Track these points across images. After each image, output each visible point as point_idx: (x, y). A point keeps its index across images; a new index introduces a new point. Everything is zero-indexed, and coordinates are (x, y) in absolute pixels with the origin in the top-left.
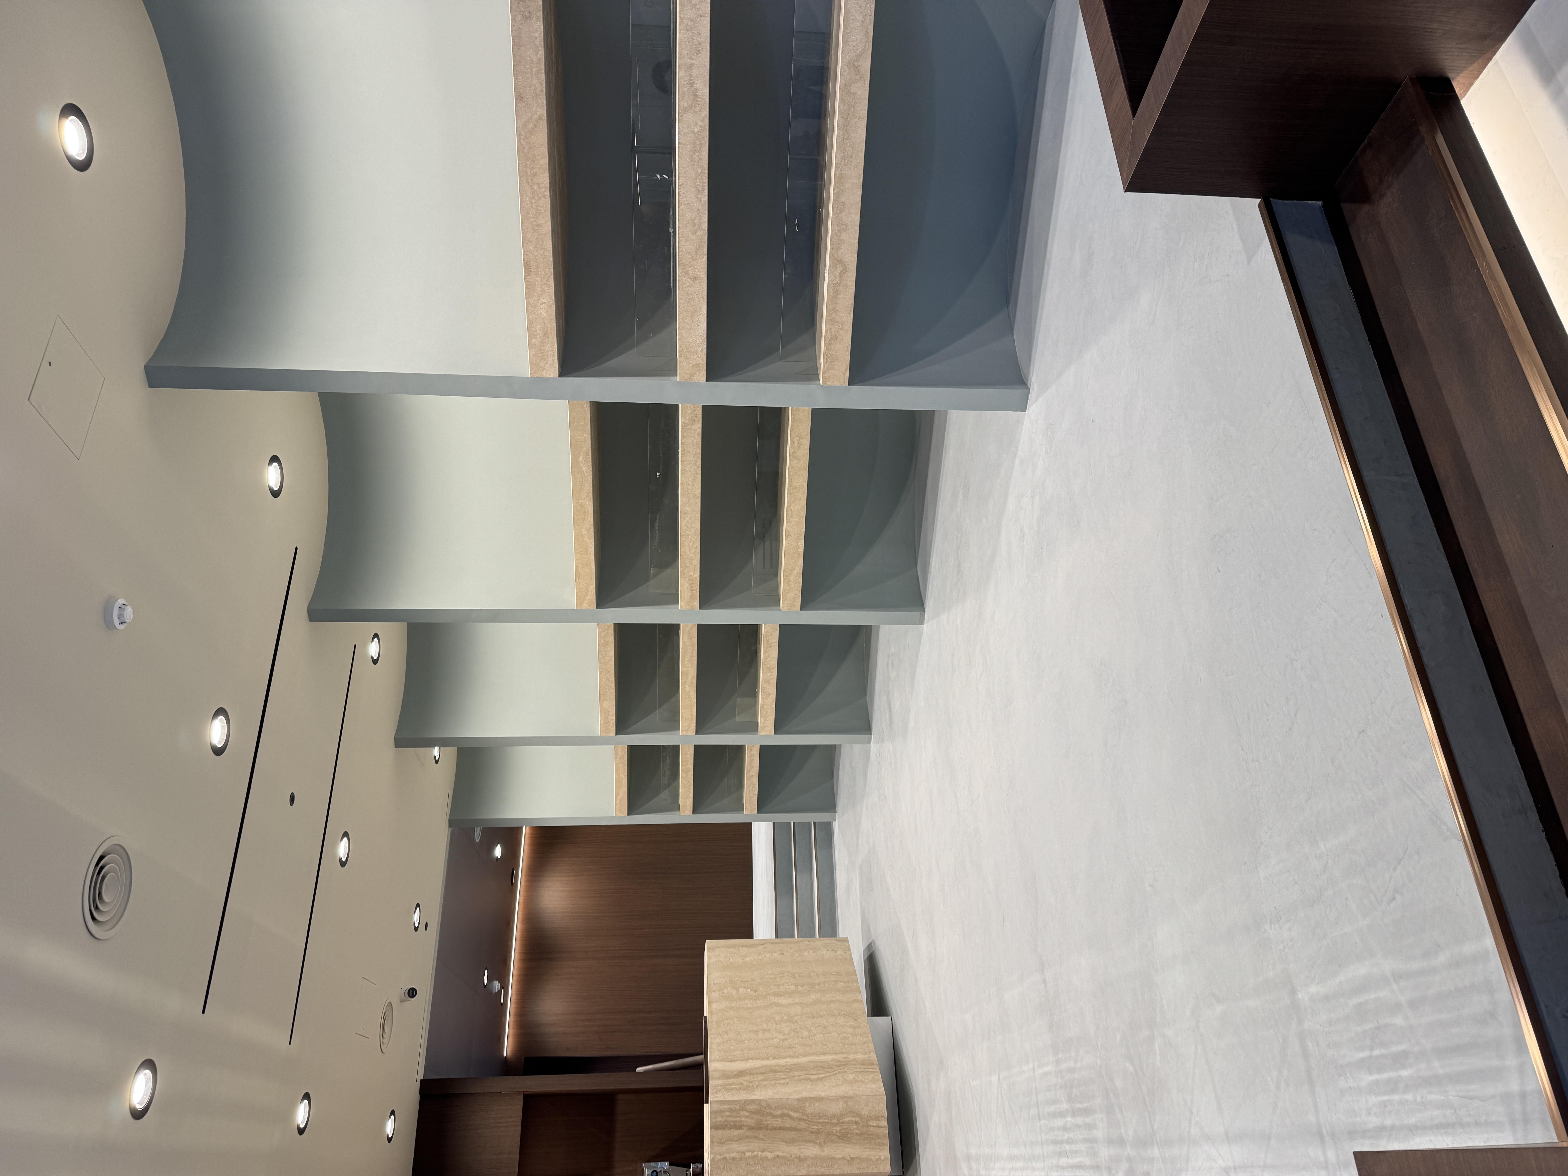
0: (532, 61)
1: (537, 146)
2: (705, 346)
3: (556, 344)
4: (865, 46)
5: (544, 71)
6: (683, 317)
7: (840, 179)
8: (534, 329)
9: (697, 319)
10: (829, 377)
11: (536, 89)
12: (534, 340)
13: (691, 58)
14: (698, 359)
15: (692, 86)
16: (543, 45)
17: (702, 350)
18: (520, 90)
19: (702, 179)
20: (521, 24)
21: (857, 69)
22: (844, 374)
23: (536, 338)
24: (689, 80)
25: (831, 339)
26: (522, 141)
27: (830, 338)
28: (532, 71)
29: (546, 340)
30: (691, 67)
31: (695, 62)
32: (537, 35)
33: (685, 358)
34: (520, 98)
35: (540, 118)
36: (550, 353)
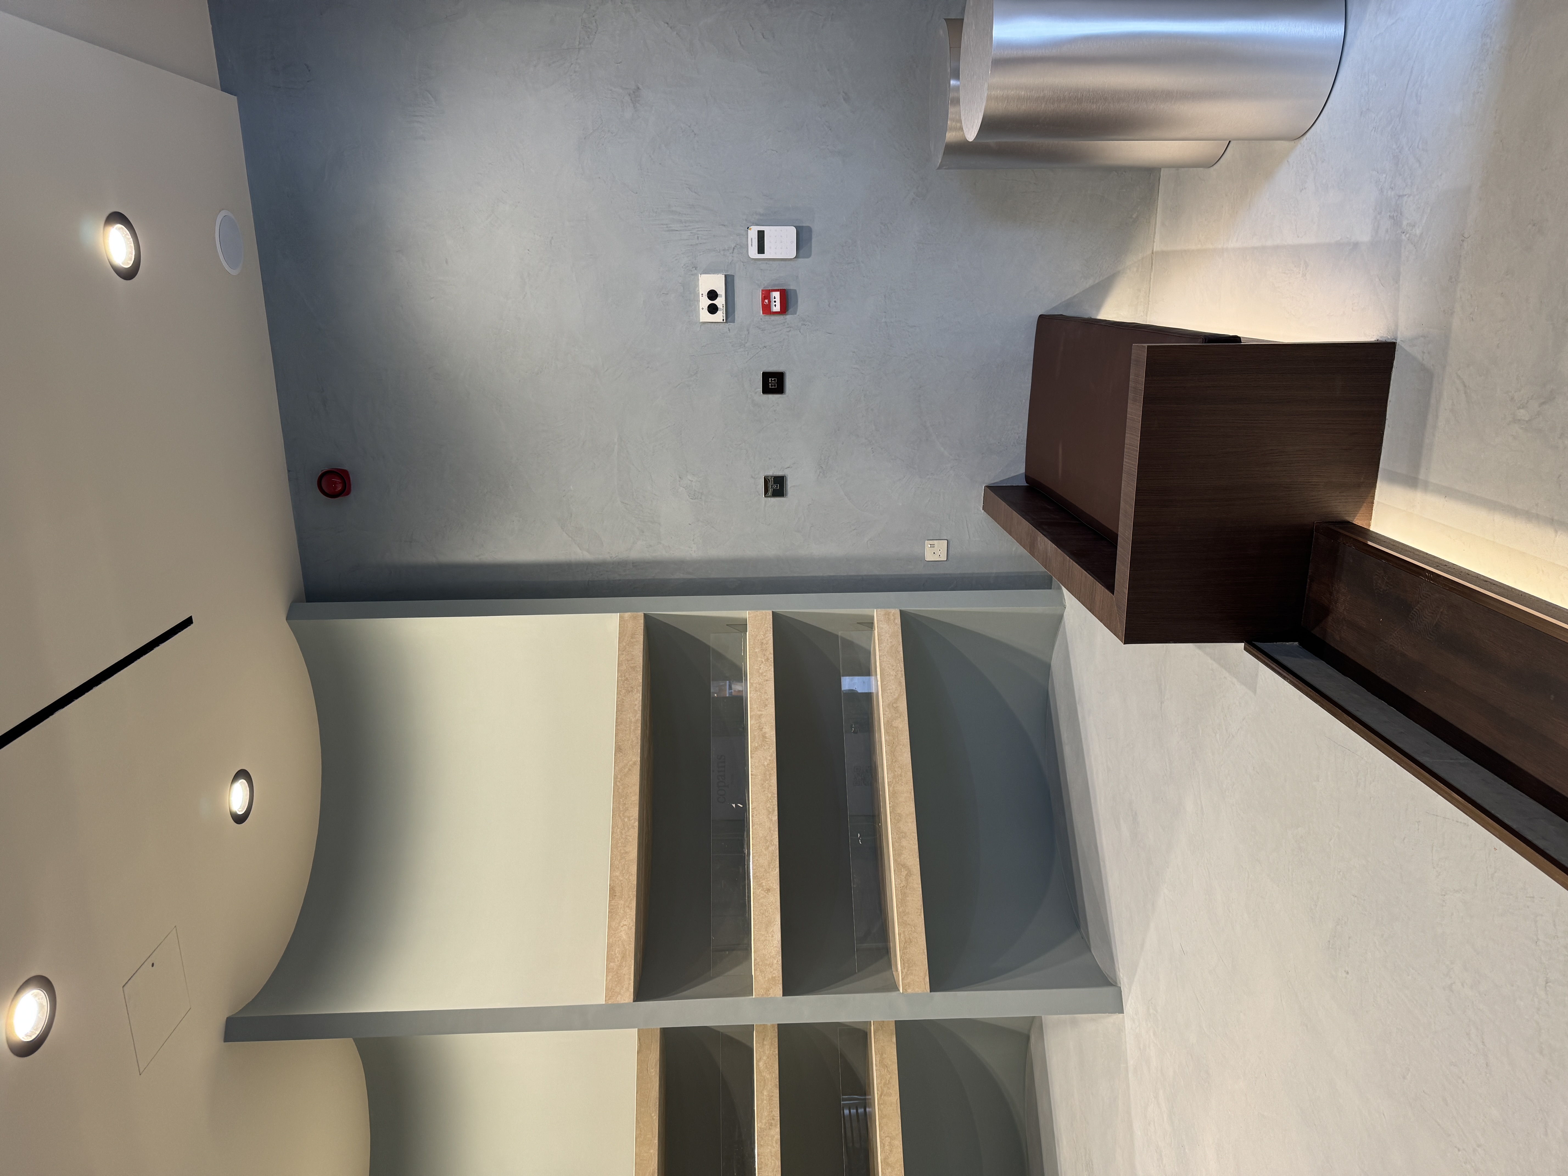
0: (631, 722)
1: (630, 786)
2: (780, 958)
3: (633, 966)
4: (900, 692)
5: (640, 728)
6: (758, 928)
7: (893, 795)
8: (613, 953)
9: (772, 930)
10: (909, 983)
11: (632, 741)
12: (612, 964)
13: (760, 711)
14: (774, 972)
15: (761, 730)
16: (641, 710)
17: (777, 962)
18: (619, 744)
19: (772, 802)
20: (625, 696)
21: (896, 709)
22: (924, 979)
23: (614, 962)
24: (759, 726)
25: (906, 942)
26: (618, 783)
27: (904, 941)
28: (630, 729)
29: (624, 963)
30: (760, 716)
31: (763, 713)
32: (636, 703)
33: (761, 972)
34: (618, 749)
35: (635, 763)
36: (627, 976)
